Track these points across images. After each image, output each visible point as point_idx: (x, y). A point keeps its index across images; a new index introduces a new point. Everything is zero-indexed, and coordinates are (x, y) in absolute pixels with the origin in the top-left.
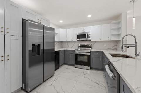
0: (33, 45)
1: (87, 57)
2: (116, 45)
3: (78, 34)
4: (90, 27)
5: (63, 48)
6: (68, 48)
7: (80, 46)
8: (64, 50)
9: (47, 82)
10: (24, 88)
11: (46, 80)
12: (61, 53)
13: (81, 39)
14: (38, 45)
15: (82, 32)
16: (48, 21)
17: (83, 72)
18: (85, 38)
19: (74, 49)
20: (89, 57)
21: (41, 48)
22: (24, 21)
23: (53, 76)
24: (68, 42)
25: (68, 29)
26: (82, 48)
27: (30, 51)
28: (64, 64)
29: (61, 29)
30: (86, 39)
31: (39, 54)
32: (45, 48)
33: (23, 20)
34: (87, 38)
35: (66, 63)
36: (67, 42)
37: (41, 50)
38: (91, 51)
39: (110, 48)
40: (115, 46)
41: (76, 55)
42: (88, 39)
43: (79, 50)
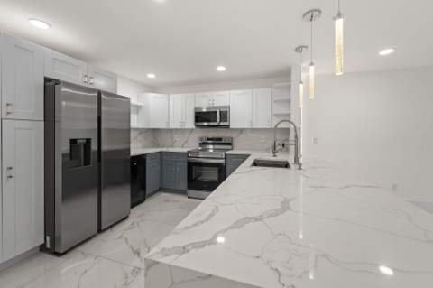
0: (73, 142)
1: (217, 168)
3: (197, 111)
4: (227, 92)
5: (158, 146)
6: (172, 146)
7: (203, 141)
8: (161, 152)
9: (109, 232)
10: (48, 246)
11: (107, 229)
12: (151, 159)
14: (85, 141)
15: (208, 105)
16: (113, 78)
18: (215, 121)
19: (185, 150)
21: (94, 147)
22: (48, 84)
23: (125, 219)
25: (172, 96)
27: (64, 156)
28: (161, 190)
29: (151, 95)
30: (216, 124)
31: (87, 162)
32: (104, 147)
33: (47, 80)
34: (218, 120)
35: (164, 187)
36: (172, 130)
37: (94, 152)
38: (226, 155)
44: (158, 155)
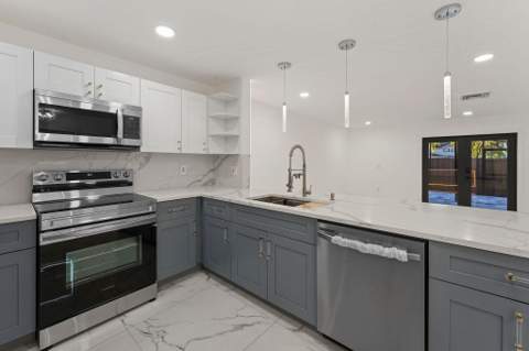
2: (213, 171)
34: (120, 134)
39: (199, 181)
40: (210, 172)
42: (127, 142)
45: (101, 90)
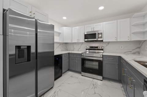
1: (98, 62)
2: (139, 48)
3: (86, 34)
7: (88, 48)
8: (69, 53)
12: (65, 56)
13: (89, 40)
14: (26, 47)
15: (91, 31)
17: (92, 83)
19: (80, 52)
20: (100, 63)
21: (33, 50)
24: (73, 43)
25: (73, 28)
26: (91, 51)
29: (65, 28)
30: (96, 39)
31: (29, 60)
33: (4, 10)
35: (70, 69)
37: (33, 53)
38: (103, 55)
39: (130, 52)
40: (137, 48)
41: (84, 60)
42: (99, 39)
43: (87, 54)
44: (68, 55)
45: (94, 29)
